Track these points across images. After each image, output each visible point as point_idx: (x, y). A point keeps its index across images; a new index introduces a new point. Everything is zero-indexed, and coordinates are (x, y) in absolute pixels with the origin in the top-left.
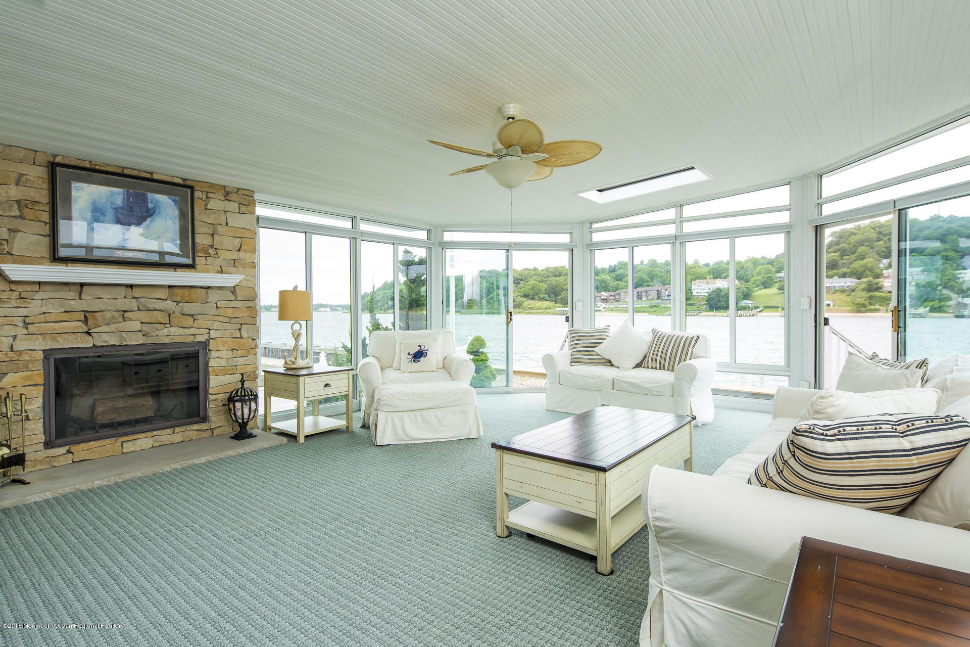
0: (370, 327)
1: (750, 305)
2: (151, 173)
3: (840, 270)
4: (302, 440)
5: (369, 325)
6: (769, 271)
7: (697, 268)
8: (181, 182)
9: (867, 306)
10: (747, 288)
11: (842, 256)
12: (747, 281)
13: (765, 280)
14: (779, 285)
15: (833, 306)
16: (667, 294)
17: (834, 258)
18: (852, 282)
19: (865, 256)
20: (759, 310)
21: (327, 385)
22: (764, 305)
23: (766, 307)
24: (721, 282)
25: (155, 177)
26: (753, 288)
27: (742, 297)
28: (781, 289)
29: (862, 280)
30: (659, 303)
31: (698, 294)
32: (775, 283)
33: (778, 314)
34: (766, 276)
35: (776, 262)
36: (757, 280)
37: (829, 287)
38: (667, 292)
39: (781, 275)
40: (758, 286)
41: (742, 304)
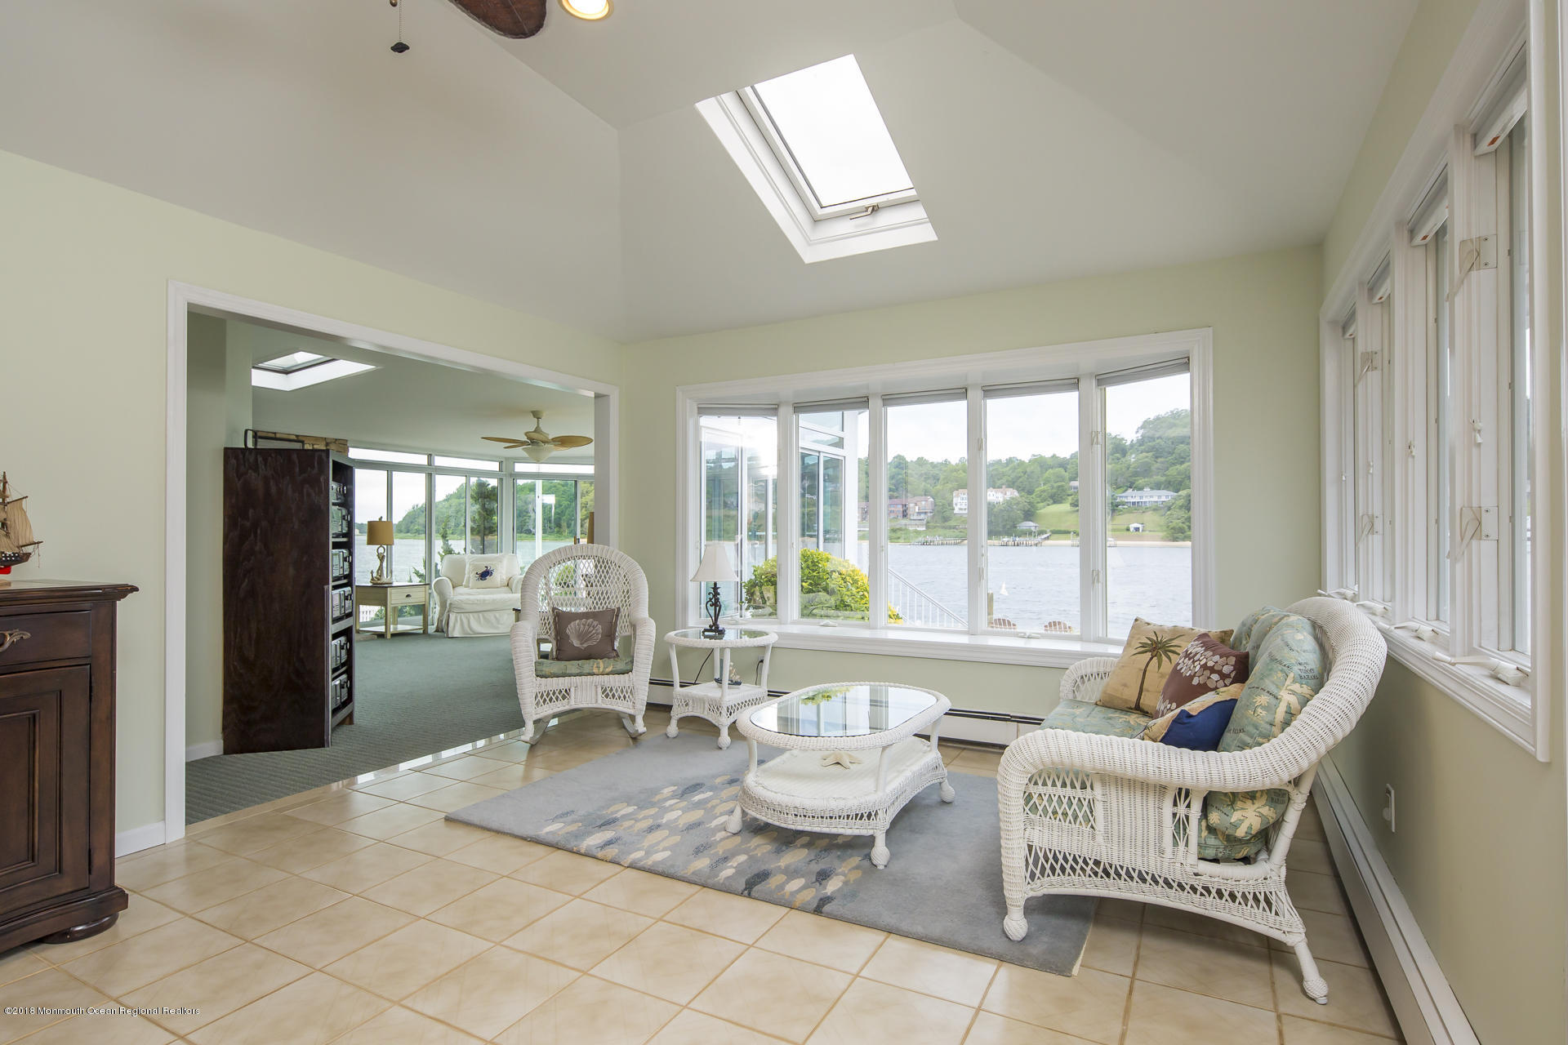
0: (441, 552)
1: (1033, 529)
2: (275, 433)
3: (1151, 477)
4: (389, 636)
5: (441, 551)
6: (1061, 478)
7: (961, 471)
8: (294, 438)
9: (1185, 532)
10: (1030, 503)
11: (1157, 457)
12: (1030, 493)
13: (1054, 491)
14: (1073, 499)
15: (1143, 531)
16: (917, 511)
17: (1146, 460)
18: (1167, 496)
19: (1185, 458)
20: (1045, 536)
21: (408, 596)
22: (1052, 529)
23: (1054, 532)
24: (993, 493)
25: (278, 436)
26: (1038, 503)
27: (1022, 516)
28: (1075, 504)
29: (1180, 493)
30: (906, 525)
31: (961, 512)
32: (1068, 495)
33: (1069, 542)
34: (1056, 485)
35: (1072, 464)
36: (1044, 491)
37: (1138, 502)
38: (917, 508)
39: (1075, 484)
40: (1044, 500)
41: (1021, 528)
